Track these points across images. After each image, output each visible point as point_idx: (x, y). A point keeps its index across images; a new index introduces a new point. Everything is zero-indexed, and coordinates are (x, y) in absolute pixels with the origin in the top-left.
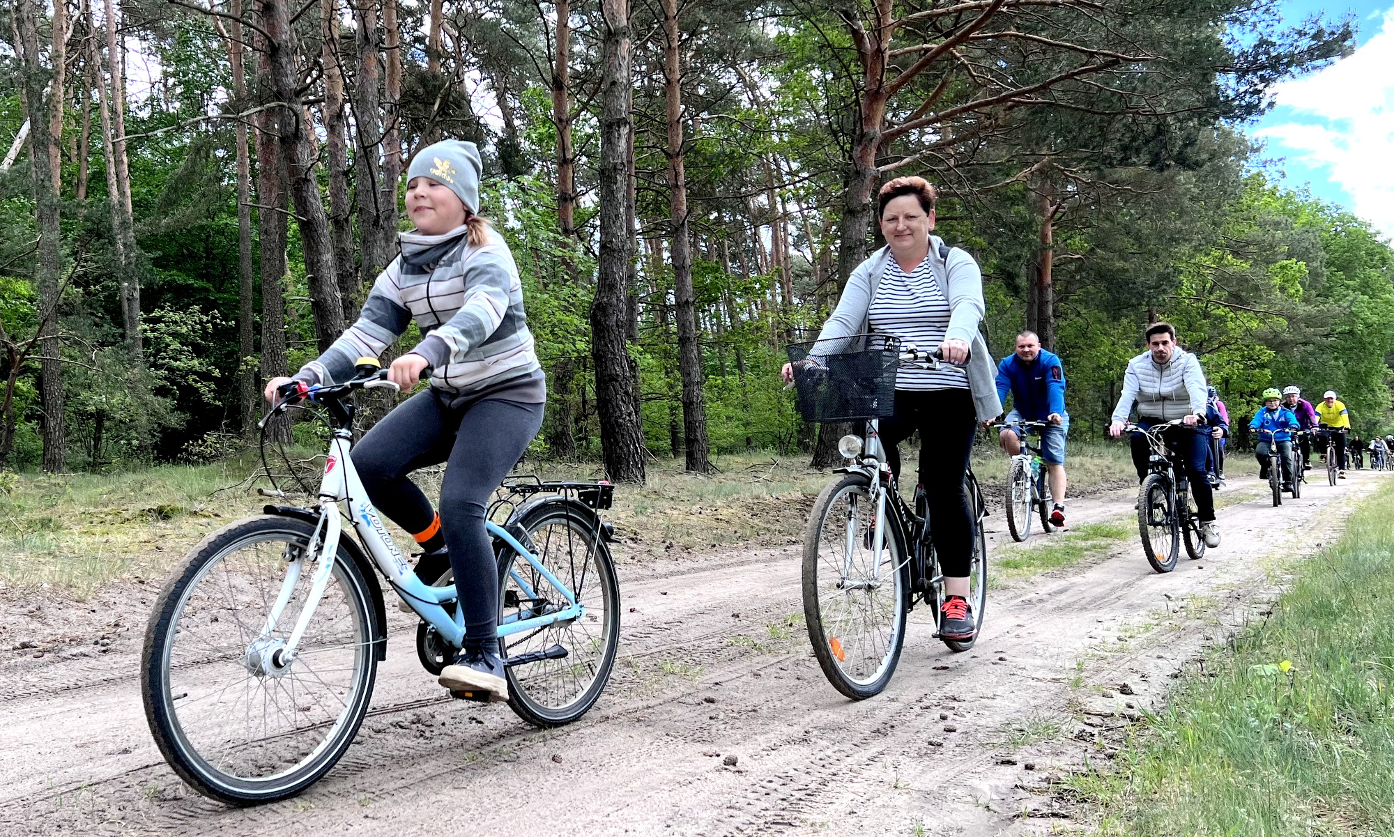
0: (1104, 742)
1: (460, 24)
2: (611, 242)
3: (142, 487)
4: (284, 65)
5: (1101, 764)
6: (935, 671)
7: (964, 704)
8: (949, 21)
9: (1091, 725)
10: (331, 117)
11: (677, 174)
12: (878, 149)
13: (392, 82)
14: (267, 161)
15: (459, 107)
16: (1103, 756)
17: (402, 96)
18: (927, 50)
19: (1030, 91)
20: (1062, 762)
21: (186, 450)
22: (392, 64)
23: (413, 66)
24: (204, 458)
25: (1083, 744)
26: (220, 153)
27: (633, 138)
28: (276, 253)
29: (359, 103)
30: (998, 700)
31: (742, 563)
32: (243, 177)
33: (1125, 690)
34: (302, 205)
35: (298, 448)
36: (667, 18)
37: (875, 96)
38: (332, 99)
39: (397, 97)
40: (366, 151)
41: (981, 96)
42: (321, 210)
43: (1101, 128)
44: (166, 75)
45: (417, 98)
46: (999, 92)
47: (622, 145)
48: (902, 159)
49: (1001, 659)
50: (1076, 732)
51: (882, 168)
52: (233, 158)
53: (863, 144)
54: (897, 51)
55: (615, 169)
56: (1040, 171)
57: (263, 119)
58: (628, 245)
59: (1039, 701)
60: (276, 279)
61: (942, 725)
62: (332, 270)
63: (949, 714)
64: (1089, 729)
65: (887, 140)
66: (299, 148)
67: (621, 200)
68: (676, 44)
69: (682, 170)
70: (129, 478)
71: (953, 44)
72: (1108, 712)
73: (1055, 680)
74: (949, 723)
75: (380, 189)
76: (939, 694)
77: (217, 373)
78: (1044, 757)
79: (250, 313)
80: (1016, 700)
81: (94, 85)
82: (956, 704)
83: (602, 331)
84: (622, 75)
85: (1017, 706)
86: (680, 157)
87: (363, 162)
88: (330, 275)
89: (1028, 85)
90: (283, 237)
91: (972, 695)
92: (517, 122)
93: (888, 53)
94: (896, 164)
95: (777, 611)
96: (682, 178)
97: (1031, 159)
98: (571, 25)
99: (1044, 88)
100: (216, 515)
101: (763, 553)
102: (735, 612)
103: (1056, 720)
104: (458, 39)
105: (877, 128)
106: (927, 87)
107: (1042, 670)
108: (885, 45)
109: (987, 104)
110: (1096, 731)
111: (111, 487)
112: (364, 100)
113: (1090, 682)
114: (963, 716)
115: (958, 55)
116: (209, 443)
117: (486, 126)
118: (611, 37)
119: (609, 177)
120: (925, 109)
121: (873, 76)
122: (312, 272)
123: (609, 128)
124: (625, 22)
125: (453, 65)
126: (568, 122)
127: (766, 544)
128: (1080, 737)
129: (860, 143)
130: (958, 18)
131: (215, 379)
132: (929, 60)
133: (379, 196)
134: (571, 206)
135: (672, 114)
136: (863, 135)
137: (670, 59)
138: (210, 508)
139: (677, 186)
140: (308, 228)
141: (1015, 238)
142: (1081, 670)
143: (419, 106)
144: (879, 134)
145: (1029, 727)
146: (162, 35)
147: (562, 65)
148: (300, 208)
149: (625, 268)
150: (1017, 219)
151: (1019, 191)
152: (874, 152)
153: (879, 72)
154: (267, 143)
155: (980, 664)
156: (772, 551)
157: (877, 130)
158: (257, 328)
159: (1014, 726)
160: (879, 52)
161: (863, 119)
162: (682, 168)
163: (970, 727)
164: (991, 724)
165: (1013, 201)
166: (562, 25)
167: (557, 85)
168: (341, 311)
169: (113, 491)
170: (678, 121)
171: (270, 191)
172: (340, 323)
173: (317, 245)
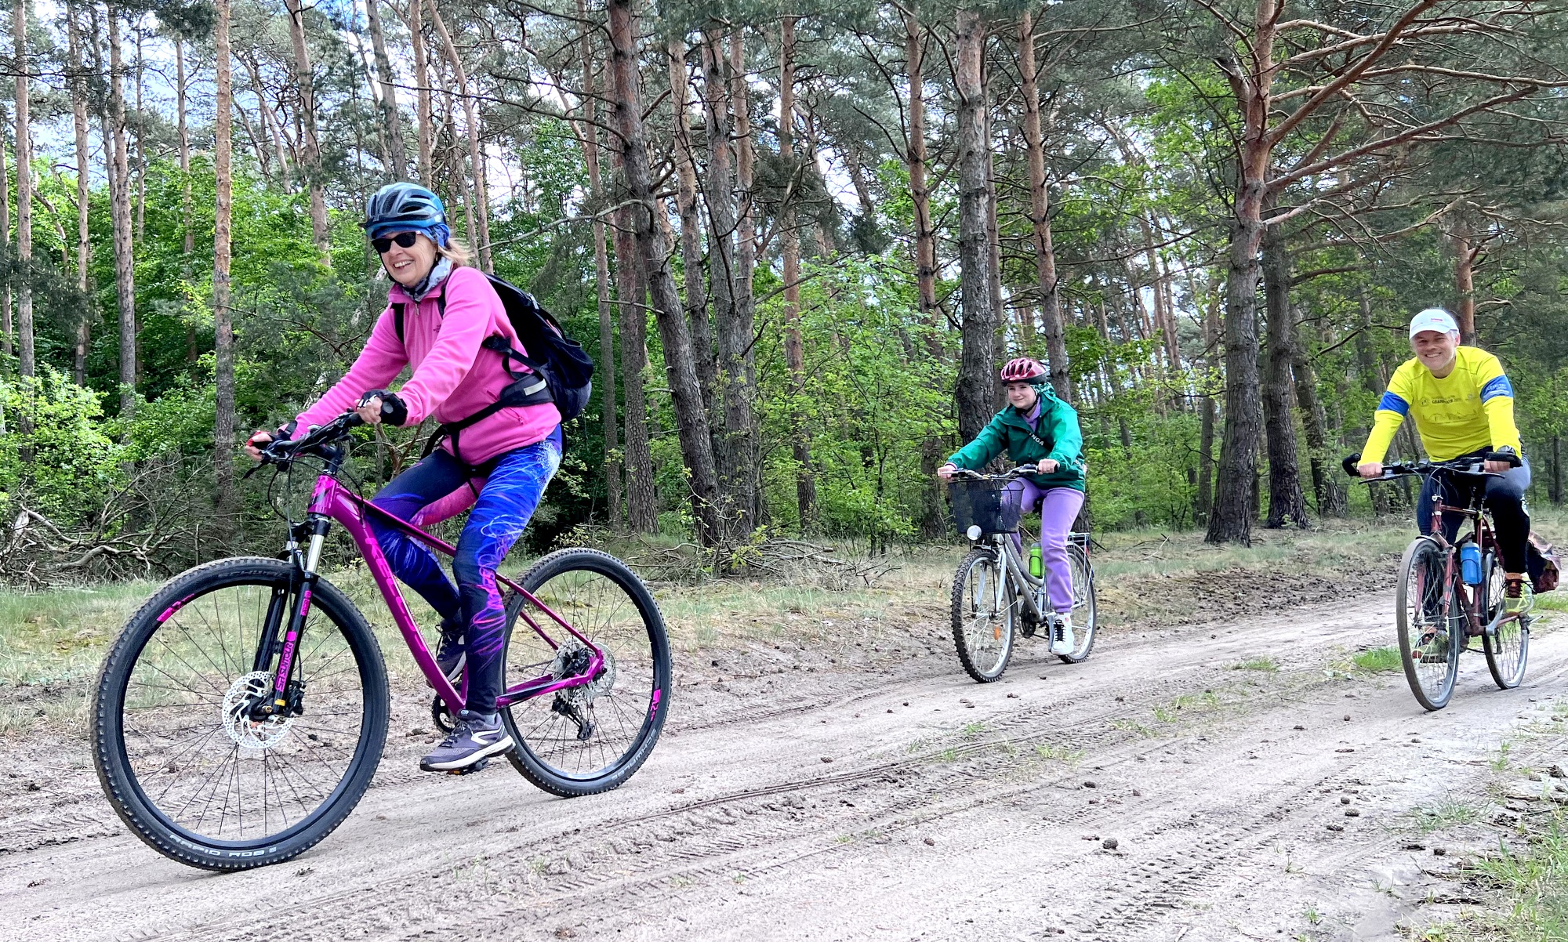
0: (1527, 827)
1: (812, 103)
2: (974, 315)
4: (637, 162)
5: (1523, 851)
6: (1338, 754)
7: (1369, 788)
8: (1340, 58)
9: (1514, 809)
10: (685, 210)
11: (1043, 241)
12: (1264, 200)
13: (744, 170)
14: (624, 257)
15: (812, 188)
16: (1525, 842)
17: (755, 183)
18: (1314, 92)
19: (1431, 128)
20: (1478, 848)
21: (557, 543)
22: (744, 152)
23: (764, 150)
25: (1504, 829)
26: (580, 250)
27: (996, 205)
28: (636, 345)
29: (712, 193)
30: (1409, 784)
31: (1129, 646)
32: (602, 273)
33: (1555, 773)
34: (659, 297)
35: (664, 538)
36: (1025, 81)
37: (1257, 144)
38: (685, 191)
39: (749, 184)
40: (721, 239)
41: (1377, 138)
42: (677, 300)
43: (1521, 161)
44: (526, 178)
45: (770, 184)
46: (1398, 131)
47: (982, 215)
48: (1291, 209)
49: (1414, 741)
50: (1495, 816)
51: (1269, 221)
52: (591, 254)
53: (1246, 196)
54: (1280, 96)
55: (975, 239)
56: (1454, 211)
57: (619, 215)
58: (993, 317)
59: (1456, 785)
60: (637, 371)
61: (1344, 809)
62: (690, 359)
63: (1352, 798)
64: (1510, 813)
65: (1272, 191)
66: (655, 242)
67: (983, 272)
68: (1035, 107)
69: (1048, 235)
71: (1343, 84)
72: (1534, 795)
73: (1474, 763)
74: (1351, 807)
75: (735, 276)
76: (1341, 777)
77: (583, 467)
78: (1457, 844)
79: (613, 406)
80: (1429, 783)
81: (459, 192)
82: (1360, 788)
83: (969, 407)
84: (979, 145)
85: (1430, 790)
86: (1046, 223)
87: (717, 251)
88: (689, 366)
89: (1430, 121)
90: (642, 329)
91: (1379, 778)
92: (873, 197)
93: (1269, 99)
94: (1285, 215)
95: (1164, 694)
96: (1049, 244)
97: (1441, 199)
98: (924, 95)
99: (1452, 121)
101: (1151, 635)
102: (1120, 696)
103: (1473, 805)
104: (810, 119)
105: (1261, 179)
106: (1318, 130)
107: (1461, 753)
108: (1265, 91)
109: (1385, 144)
110: (1518, 815)
112: (716, 189)
113: (1516, 765)
114: (1367, 800)
115: (1349, 95)
116: (578, 535)
117: (840, 205)
118: (965, 107)
119: (970, 249)
120: (1316, 153)
121: (1254, 125)
122: (671, 363)
123: (968, 198)
124: (980, 91)
125: (806, 145)
126: (926, 194)
127: (1154, 626)
128: (1500, 821)
129: (1242, 195)
130: (1349, 54)
131: (582, 472)
132: (1317, 103)
133: (733, 283)
134: (931, 281)
135: (1036, 178)
136: (1245, 188)
137: (1031, 124)
139: (1044, 253)
140: (665, 319)
141: (1425, 288)
142: (1506, 752)
143: (773, 191)
144: (1263, 185)
145: (1442, 811)
146: (520, 138)
147: (916, 138)
148: (657, 300)
149: (990, 341)
150: (1427, 267)
151: (1428, 235)
152: (1259, 204)
153: (1260, 119)
154: (624, 238)
155: (1390, 746)
156: (1162, 633)
157: (1260, 181)
158: (621, 421)
159: (1424, 811)
160: (1259, 98)
161: (1244, 171)
162: (1049, 233)
163: (1374, 811)
164: (1399, 809)
165: (1420, 246)
166: (916, 97)
167: (913, 158)
168: (700, 401)
170: (1042, 186)
171: (629, 286)
172: (700, 412)
173: (675, 336)
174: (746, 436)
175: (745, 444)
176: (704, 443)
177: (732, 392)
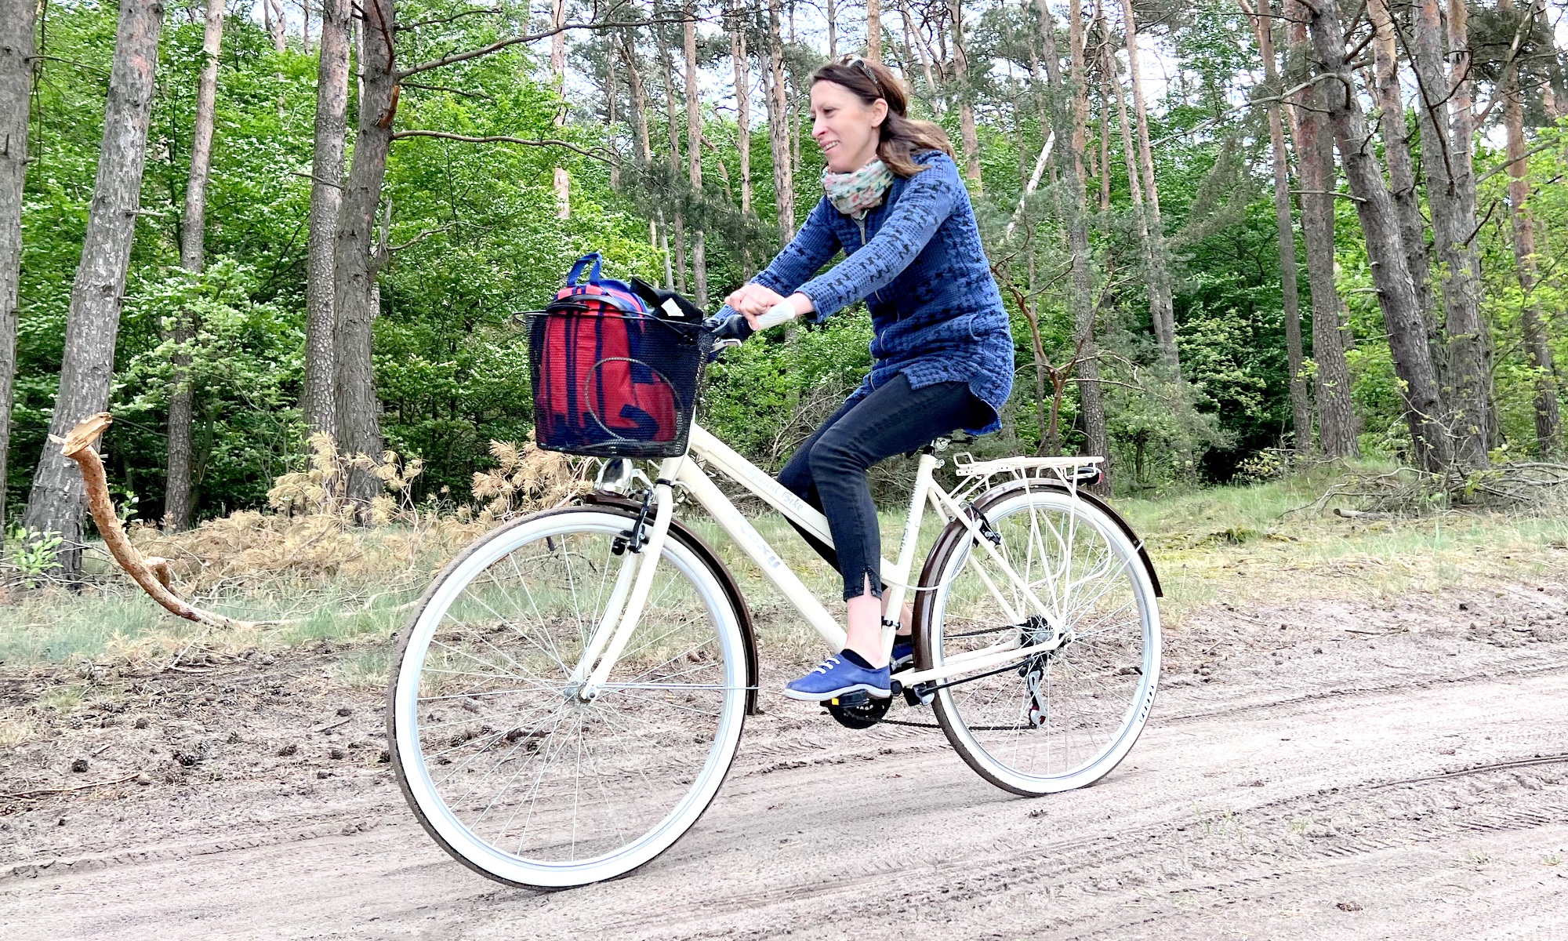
3: (1201, 511)
4: (1328, 32)
10: (1384, 81)
13: (1457, 31)
14: (1307, 142)
15: (1541, 42)
17: (1469, 41)
21: (1241, 470)
22: (1455, 9)
24: (1262, 478)
26: (1250, 141)
29: (1420, 58)
34: (1359, 183)
35: (1372, 463)
38: (1384, 61)
39: (1464, 44)
40: (1433, 110)
42: (1381, 185)
44: (1182, 68)
45: (1485, 42)
52: (1265, 144)
62: (1400, 253)
66: (1352, 121)
70: (1186, 501)
75: (1452, 151)
77: (1262, 383)
87: (1430, 124)
88: (1398, 260)
100: (1293, 539)
111: (1168, 511)
112: (1426, 54)
116: (1266, 460)
122: (1376, 257)
131: (1261, 390)
133: (1451, 161)
138: (1283, 532)
140: (1367, 208)
143: (1492, 49)
148: (1357, 188)
154: (1306, 121)
168: (1414, 300)
169: (1172, 515)
171: (1313, 174)
172: (1414, 314)
173: (1380, 226)
174: (1474, 339)
175: (1472, 349)
176: (1420, 350)
177: (1454, 288)
